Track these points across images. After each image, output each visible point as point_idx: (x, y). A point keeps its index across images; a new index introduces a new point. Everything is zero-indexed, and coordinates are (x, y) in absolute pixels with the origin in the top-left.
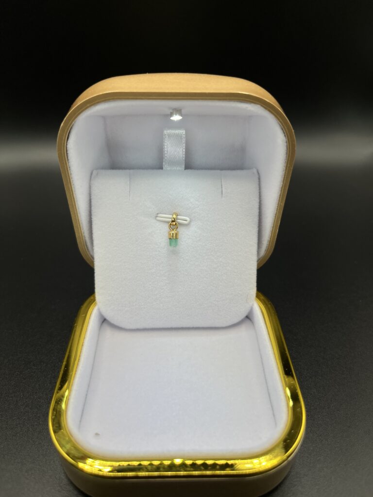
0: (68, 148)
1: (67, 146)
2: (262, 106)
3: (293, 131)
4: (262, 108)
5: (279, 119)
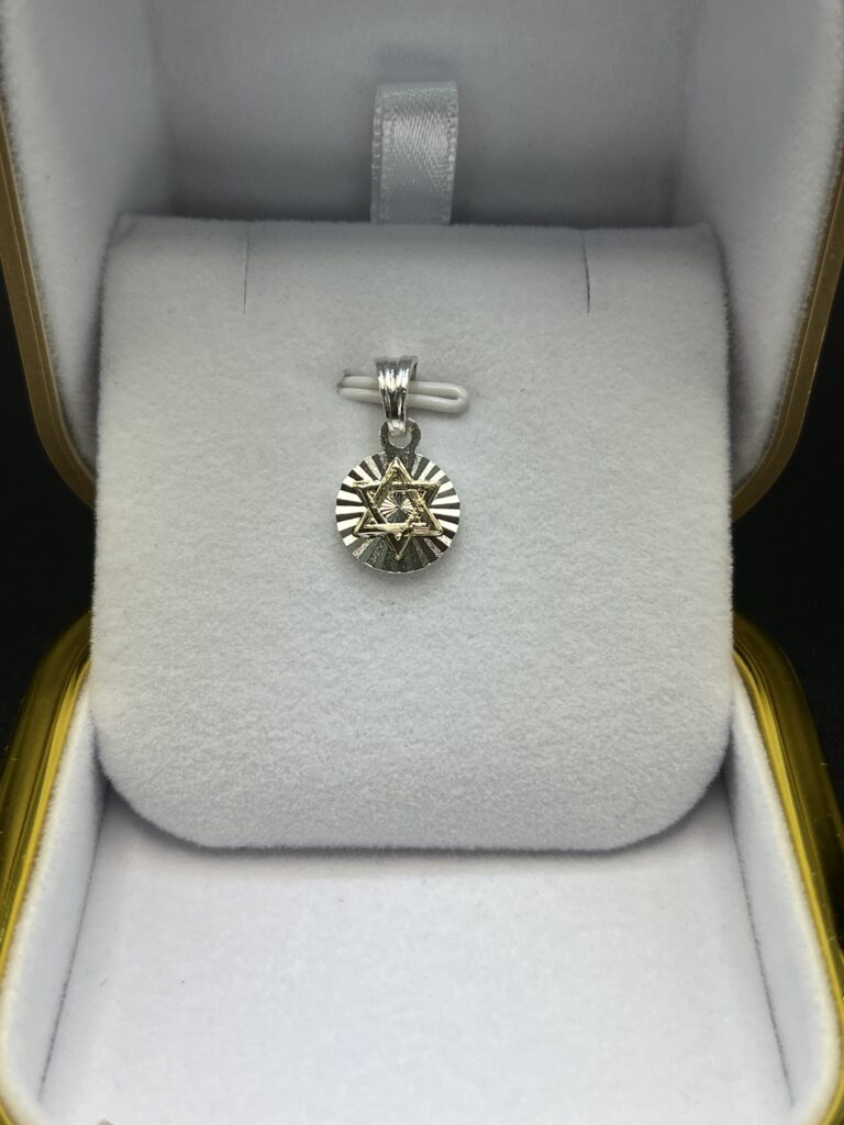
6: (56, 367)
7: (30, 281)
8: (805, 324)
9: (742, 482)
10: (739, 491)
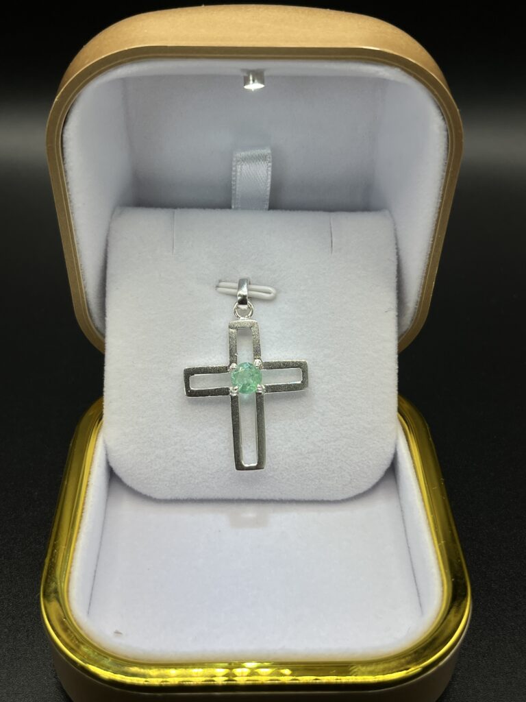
0: (64, 139)
1: (64, 136)
2: (403, 69)
3: (458, 110)
4: (403, 72)
5: (433, 92)
6: (85, 287)
7: (75, 249)
8: (428, 265)
9: (402, 335)
10: (402, 338)
